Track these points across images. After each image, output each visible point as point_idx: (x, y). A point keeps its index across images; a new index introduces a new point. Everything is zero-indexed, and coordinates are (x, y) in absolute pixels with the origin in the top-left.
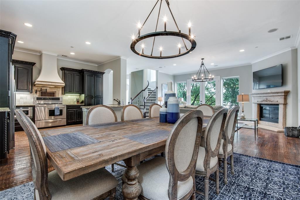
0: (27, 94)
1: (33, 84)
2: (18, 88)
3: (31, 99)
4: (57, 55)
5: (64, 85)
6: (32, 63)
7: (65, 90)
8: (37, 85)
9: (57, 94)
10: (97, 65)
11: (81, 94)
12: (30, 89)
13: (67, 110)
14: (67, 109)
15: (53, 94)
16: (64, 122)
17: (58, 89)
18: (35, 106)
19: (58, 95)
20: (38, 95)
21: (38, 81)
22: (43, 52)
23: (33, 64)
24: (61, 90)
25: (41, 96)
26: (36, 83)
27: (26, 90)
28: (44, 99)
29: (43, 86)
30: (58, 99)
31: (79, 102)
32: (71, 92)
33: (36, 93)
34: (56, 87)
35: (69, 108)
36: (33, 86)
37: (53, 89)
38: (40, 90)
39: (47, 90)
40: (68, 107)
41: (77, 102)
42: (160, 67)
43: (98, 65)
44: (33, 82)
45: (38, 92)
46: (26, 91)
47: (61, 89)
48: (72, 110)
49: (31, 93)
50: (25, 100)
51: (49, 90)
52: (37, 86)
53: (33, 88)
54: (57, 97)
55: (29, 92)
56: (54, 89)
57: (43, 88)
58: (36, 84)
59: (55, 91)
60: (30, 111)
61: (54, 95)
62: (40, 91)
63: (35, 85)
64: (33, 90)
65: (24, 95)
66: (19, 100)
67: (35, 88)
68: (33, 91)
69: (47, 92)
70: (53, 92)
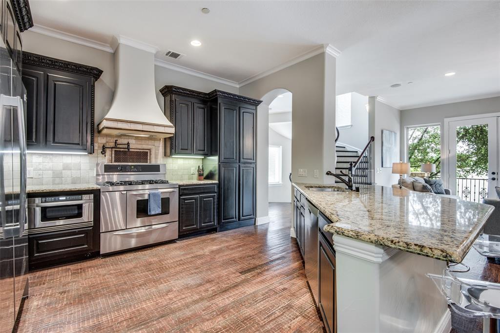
0: (81, 155)
1: (96, 130)
2: (56, 141)
3: (91, 169)
4: (154, 51)
5: (172, 130)
6: (93, 69)
7: (173, 146)
8: (105, 131)
9: (153, 156)
10: (238, 86)
11: (206, 155)
12: (87, 141)
13: (179, 198)
14: (180, 196)
15: (143, 155)
16: (173, 231)
17: (156, 143)
18: (100, 190)
19: (156, 158)
20: (107, 159)
21: (108, 120)
22: (122, 41)
23: (96, 73)
24: (161, 144)
25: (115, 161)
26: (105, 124)
27: (79, 144)
28: (124, 169)
29: (121, 136)
30: (156, 168)
31: (202, 175)
32: (186, 150)
33: (103, 152)
34: (152, 137)
35: (185, 192)
36: (96, 134)
37: (143, 142)
38: (112, 145)
39: (131, 146)
40: (184, 190)
41: (200, 175)
42: (393, 86)
43: (242, 85)
44: (96, 122)
45: (108, 152)
46: (77, 147)
47: (161, 142)
48: (191, 199)
49: (92, 152)
50: (75, 174)
51: (135, 146)
52: (107, 136)
53: (95, 139)
54: (153, 163)
55: (85, 150)
56: (147, 142)
57: (120, 141)
58: (103, 128)
59: (149, 147)
60: (87, 204)
61: (147, 159)
62: (112, 148)
63: (99, 132)
64: (96, 145)
65: (74, 158)
66: (61, 173)
67: (100, 141)
68: (96, 148)
69: (131, 150)
70: (145, 151)
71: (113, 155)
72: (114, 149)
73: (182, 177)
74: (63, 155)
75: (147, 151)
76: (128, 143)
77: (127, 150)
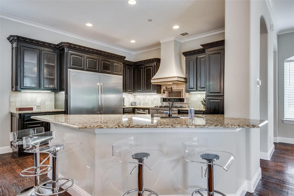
9: (184, 93)
15: (179, 93)
18: (149, 109)
20: (165, 95)
25: (169, 96)
32: (192, 88)
33: (164, 92)
39: (173, 89)
45: (166, 92)
51: (175, 88)
56: (181, 86)
59: (182, 88)
61: (181, 95)
66: (153, 101)
69: (172, 91)
70: (180, 91)
71: (168, 94)
72: (168, 91)
73: (200, 106)
74: (153, 94)
75: (181, 90)
76: (171, 88)
77: (171, 91)
